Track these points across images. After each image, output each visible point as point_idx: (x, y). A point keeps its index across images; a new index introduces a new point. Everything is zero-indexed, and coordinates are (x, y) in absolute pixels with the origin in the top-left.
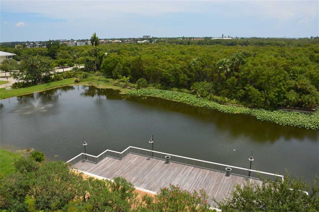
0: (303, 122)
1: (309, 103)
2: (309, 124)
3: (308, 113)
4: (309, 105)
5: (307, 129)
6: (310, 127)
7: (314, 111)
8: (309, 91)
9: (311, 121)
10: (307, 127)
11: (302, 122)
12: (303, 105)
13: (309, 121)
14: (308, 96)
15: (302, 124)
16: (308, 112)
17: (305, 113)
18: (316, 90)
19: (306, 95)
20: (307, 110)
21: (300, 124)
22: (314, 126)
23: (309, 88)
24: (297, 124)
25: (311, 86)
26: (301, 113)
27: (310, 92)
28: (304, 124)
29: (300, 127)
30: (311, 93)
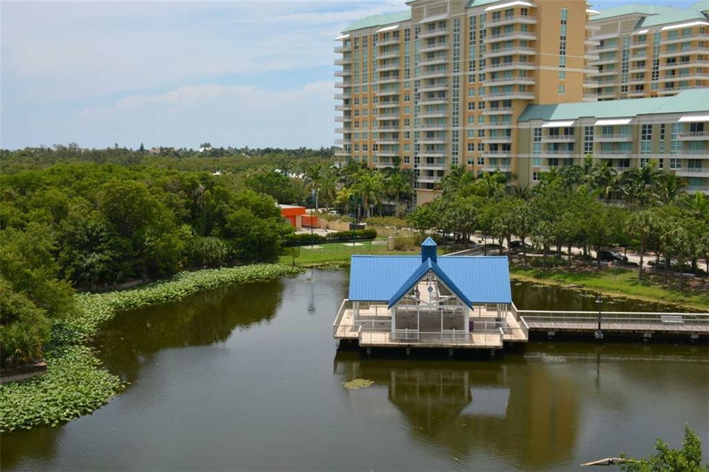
0: (32, 408)
1: (24, 346)
2: (53, 410)
3: (29, 381)
4: (27, 355)
5: (54, 425)
6: (58, 418)
7: (44, 368)
8: (15, 312)
9: (54, 400)
10: (52, 421)
11: (29, 410)
12: (10, 359)
13: (47, 401)
14: (14, 327)
15: (33, 416)
16: (27, 376)
17: (20, 383)
18: (31, 303)
19: (10, 326)
20: (22, 372)
21: (25, 417)
22: (67, 411)
23: (13, 304)
24: (15, 421)
25: (16, 296)
26: (9, 384)
27: (19, 314)
28: (38, 415)
29: (29, 428)
30: (22, 315)
